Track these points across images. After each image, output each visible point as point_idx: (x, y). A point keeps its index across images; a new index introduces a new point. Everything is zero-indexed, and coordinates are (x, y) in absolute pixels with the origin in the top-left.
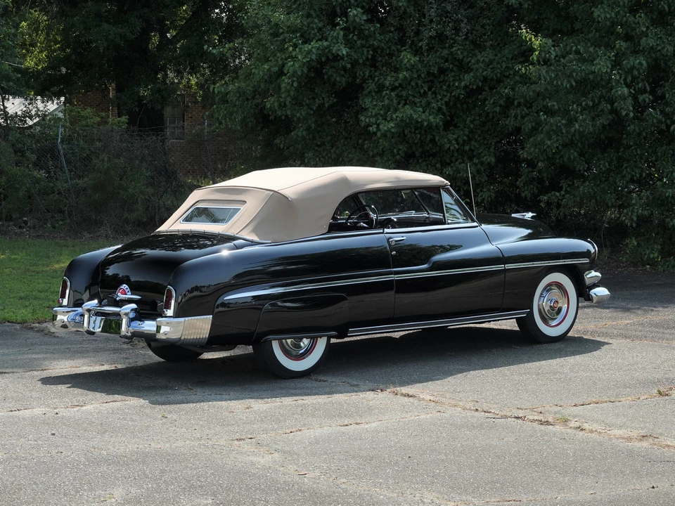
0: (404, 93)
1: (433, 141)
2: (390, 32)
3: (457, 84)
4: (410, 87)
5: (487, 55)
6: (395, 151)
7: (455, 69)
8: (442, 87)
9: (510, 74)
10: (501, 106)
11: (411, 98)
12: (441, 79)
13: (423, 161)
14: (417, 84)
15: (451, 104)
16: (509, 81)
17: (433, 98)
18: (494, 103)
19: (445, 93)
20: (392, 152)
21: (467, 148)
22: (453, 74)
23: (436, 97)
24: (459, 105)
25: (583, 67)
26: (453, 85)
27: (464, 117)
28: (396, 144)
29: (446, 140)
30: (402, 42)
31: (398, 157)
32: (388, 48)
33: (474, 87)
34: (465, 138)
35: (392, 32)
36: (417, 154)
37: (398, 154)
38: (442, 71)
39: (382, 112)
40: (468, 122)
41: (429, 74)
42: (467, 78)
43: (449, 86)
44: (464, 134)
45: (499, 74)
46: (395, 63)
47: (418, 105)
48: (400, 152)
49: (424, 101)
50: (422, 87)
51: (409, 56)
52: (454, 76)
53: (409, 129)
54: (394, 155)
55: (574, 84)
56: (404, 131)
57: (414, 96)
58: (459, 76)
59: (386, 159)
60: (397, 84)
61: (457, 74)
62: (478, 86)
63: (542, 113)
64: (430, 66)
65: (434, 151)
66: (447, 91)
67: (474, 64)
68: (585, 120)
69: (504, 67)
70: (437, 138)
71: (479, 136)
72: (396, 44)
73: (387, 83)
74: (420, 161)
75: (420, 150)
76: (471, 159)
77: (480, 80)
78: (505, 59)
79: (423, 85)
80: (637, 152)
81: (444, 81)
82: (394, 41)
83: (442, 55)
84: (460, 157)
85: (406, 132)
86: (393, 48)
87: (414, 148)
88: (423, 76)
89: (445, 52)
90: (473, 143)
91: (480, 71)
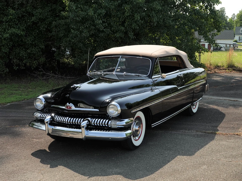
0: (10, 24)
1: (22, 41)
2: (3, 2)
3: (28, 21)
4: (12, 22)
5: (40, 10)
6: (9, 44)
7: (27, 15)
8: (23, 22)
9: (49, 17)
10: (46, 28)
11: (13, 25)
12: (22, 19)
13: (18, 48)
14: (14, 21)
15: (27, 28)
16: (48, 19)
17: (20, 26)
18: (43, 27)
19: (24, 24)
20: (7, 45)
21: (34, 43)
22: (27, 17)
23: (21, 25)
24: (29, 28)
25: (83, 13)
26: (27, 21)
27: (32, 32)
28: (9, 42)
29: (27, 40)
30: (7, 6)
31: (10, 47)
32: (2, 8)
33: (36, 22)
34: (33, 39)
35: (4, 2)
36: (16, 45)
37: (10, 45)
38: (23, 16)
39: (3, 30)
40: (33, 34)
41: (18, 17)
42: (33, 19)
43: (26, 21)
44: (32, 38)
45: (45, 17)
46: (6, 13)
47: (16, 28)
48: (11, 45)
49: (18, 27)
50: (16, 22)
51: (12, 10)
52: (27, 18)
53: (13, 37)
54: (8, 46)
55: (81, 19)
56: (11, 37)
57: (14, 25)
58: (29, 18)
59: (5, 47)
60: (8, 20)
61: (28, 17)
62: (37, 21)
63: (72, 30)
64: (19, 14)
65: (22, 44)
66: (25, 23)
67: (35, 14)
68: (86, 32)
69: (46, 14)
70: (23, 40)
71: (37, 39)
72: (5, 6)
73: (4, 20)
74: (17, 48)
75: (17, 44)
76: (35, 46)
77: (38, 19)
78: (46, 12)
79: (17, 21)
80: (101, 43)
81: (23, 20)
82: (5, 5)
83: (23, 10)
84: (31, 46)
85: (12, 37)
86: (5, 8)
87: (15, 43)
88: (16, 18)
89: (24, 9)
90: (36, 41)
91: (38, 16)
